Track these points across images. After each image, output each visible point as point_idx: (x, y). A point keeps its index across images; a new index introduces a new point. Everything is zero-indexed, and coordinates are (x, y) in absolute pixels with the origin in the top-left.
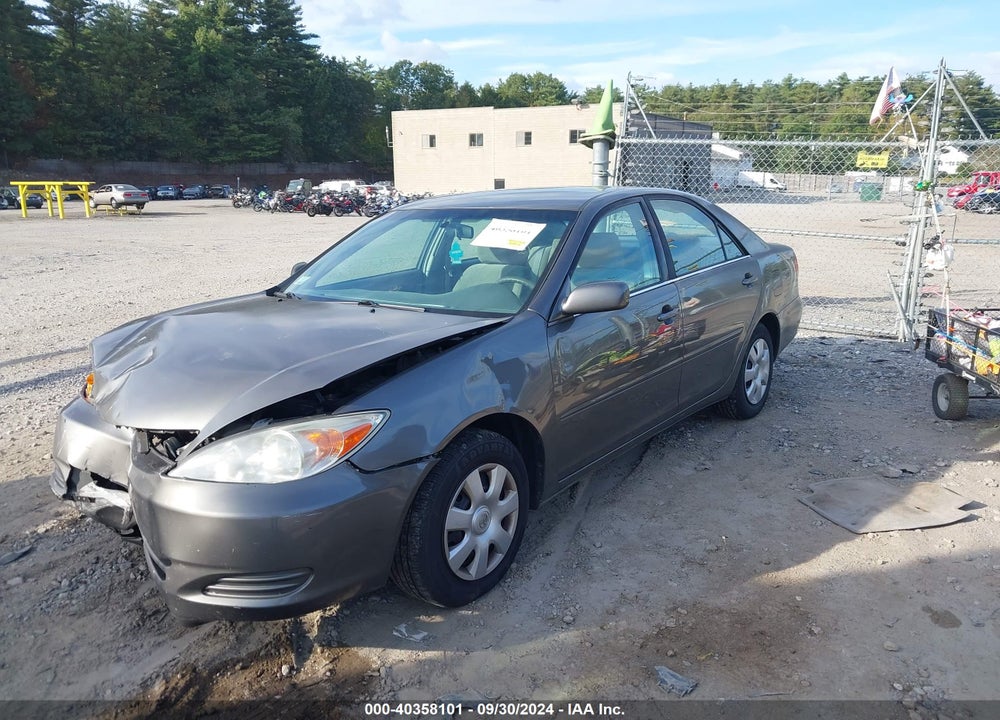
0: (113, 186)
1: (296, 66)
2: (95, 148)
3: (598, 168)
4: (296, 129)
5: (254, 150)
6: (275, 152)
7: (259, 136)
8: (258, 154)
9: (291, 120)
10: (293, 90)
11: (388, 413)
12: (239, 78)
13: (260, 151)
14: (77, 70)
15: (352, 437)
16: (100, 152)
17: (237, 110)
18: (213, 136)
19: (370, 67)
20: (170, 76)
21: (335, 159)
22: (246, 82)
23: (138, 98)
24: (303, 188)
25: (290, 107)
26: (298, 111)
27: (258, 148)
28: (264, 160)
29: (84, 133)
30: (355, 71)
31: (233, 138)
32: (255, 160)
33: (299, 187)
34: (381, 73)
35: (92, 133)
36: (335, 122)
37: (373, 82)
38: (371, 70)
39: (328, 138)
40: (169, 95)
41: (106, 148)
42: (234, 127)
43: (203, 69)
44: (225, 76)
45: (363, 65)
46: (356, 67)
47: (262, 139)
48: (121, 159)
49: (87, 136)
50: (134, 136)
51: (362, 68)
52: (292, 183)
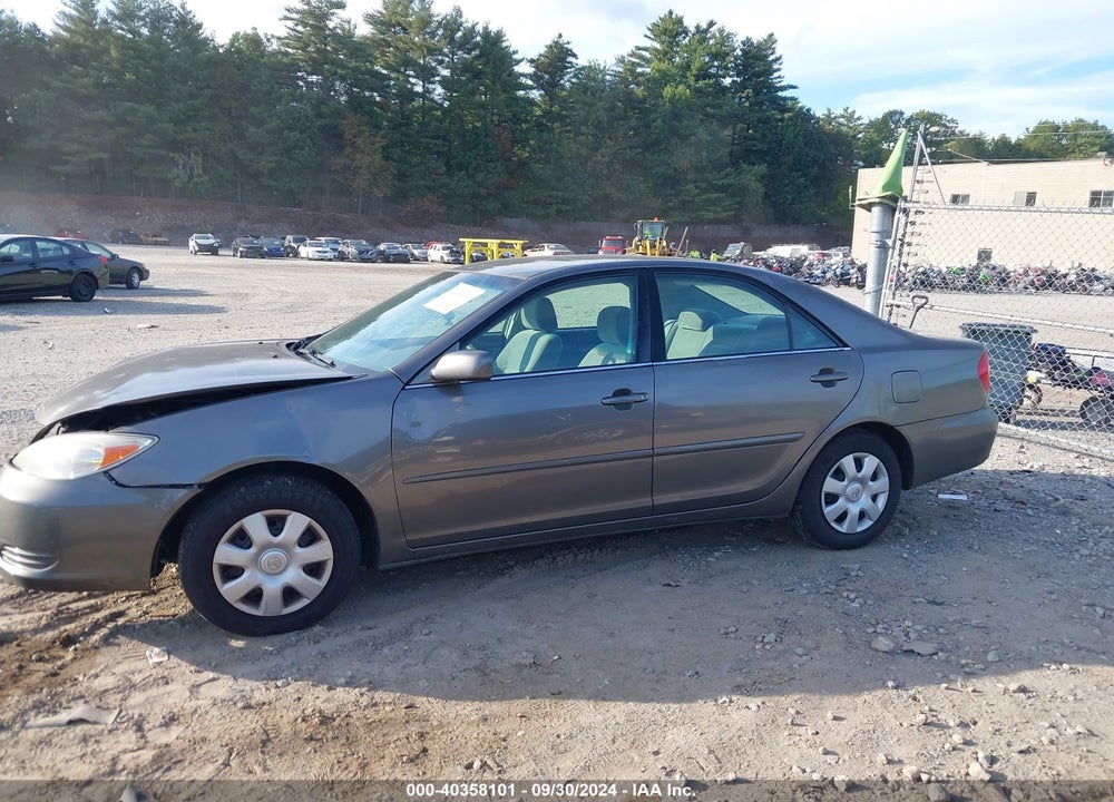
0: (546, 245)
1: (765, 121)
2: (554, 208)
3: (875, 237)
4: (758, 188)
5: (709, 210)
6: (731, 213)
7: (716, 195)
8: (712, 215)
9: (753, 178)
10: (759, 147)
11: (157, 439)
12: (703, 134)
13: (715, 212)
14: (550, 130)
15: (111, 453)
16: (558, 212)
17: (697, 169)
18: (668, 195)
19: (858, 119)
20: (636, 134)
21: (796, 221)
22: (709, 138)
23: (599, 157)
24: (742, 252)
25: (754, 164)
26: (762, 168)
27: (712, 209)
28: (718, 222)
29: (546, 193)
30: (841, 124)
31: (688, 198)
32: (710, 222)
33: (738, 252)
34: (872, 124)
35: (554, 193)
36: (802, 180)
37: (860, 136)
38: (860, 122)
39: (793, 199)
40: (630, 154)
41: (565, 208)
42: (691, 186)
43: (666, 127)
44: (688, 132)
45: (850, 117)
46: (842, 120)
47: (719, 199)
48: (575, 220)
49: (550, 196)
50: (590, 196)
51: (848, 121)
52: (731, 247)
